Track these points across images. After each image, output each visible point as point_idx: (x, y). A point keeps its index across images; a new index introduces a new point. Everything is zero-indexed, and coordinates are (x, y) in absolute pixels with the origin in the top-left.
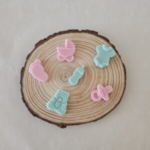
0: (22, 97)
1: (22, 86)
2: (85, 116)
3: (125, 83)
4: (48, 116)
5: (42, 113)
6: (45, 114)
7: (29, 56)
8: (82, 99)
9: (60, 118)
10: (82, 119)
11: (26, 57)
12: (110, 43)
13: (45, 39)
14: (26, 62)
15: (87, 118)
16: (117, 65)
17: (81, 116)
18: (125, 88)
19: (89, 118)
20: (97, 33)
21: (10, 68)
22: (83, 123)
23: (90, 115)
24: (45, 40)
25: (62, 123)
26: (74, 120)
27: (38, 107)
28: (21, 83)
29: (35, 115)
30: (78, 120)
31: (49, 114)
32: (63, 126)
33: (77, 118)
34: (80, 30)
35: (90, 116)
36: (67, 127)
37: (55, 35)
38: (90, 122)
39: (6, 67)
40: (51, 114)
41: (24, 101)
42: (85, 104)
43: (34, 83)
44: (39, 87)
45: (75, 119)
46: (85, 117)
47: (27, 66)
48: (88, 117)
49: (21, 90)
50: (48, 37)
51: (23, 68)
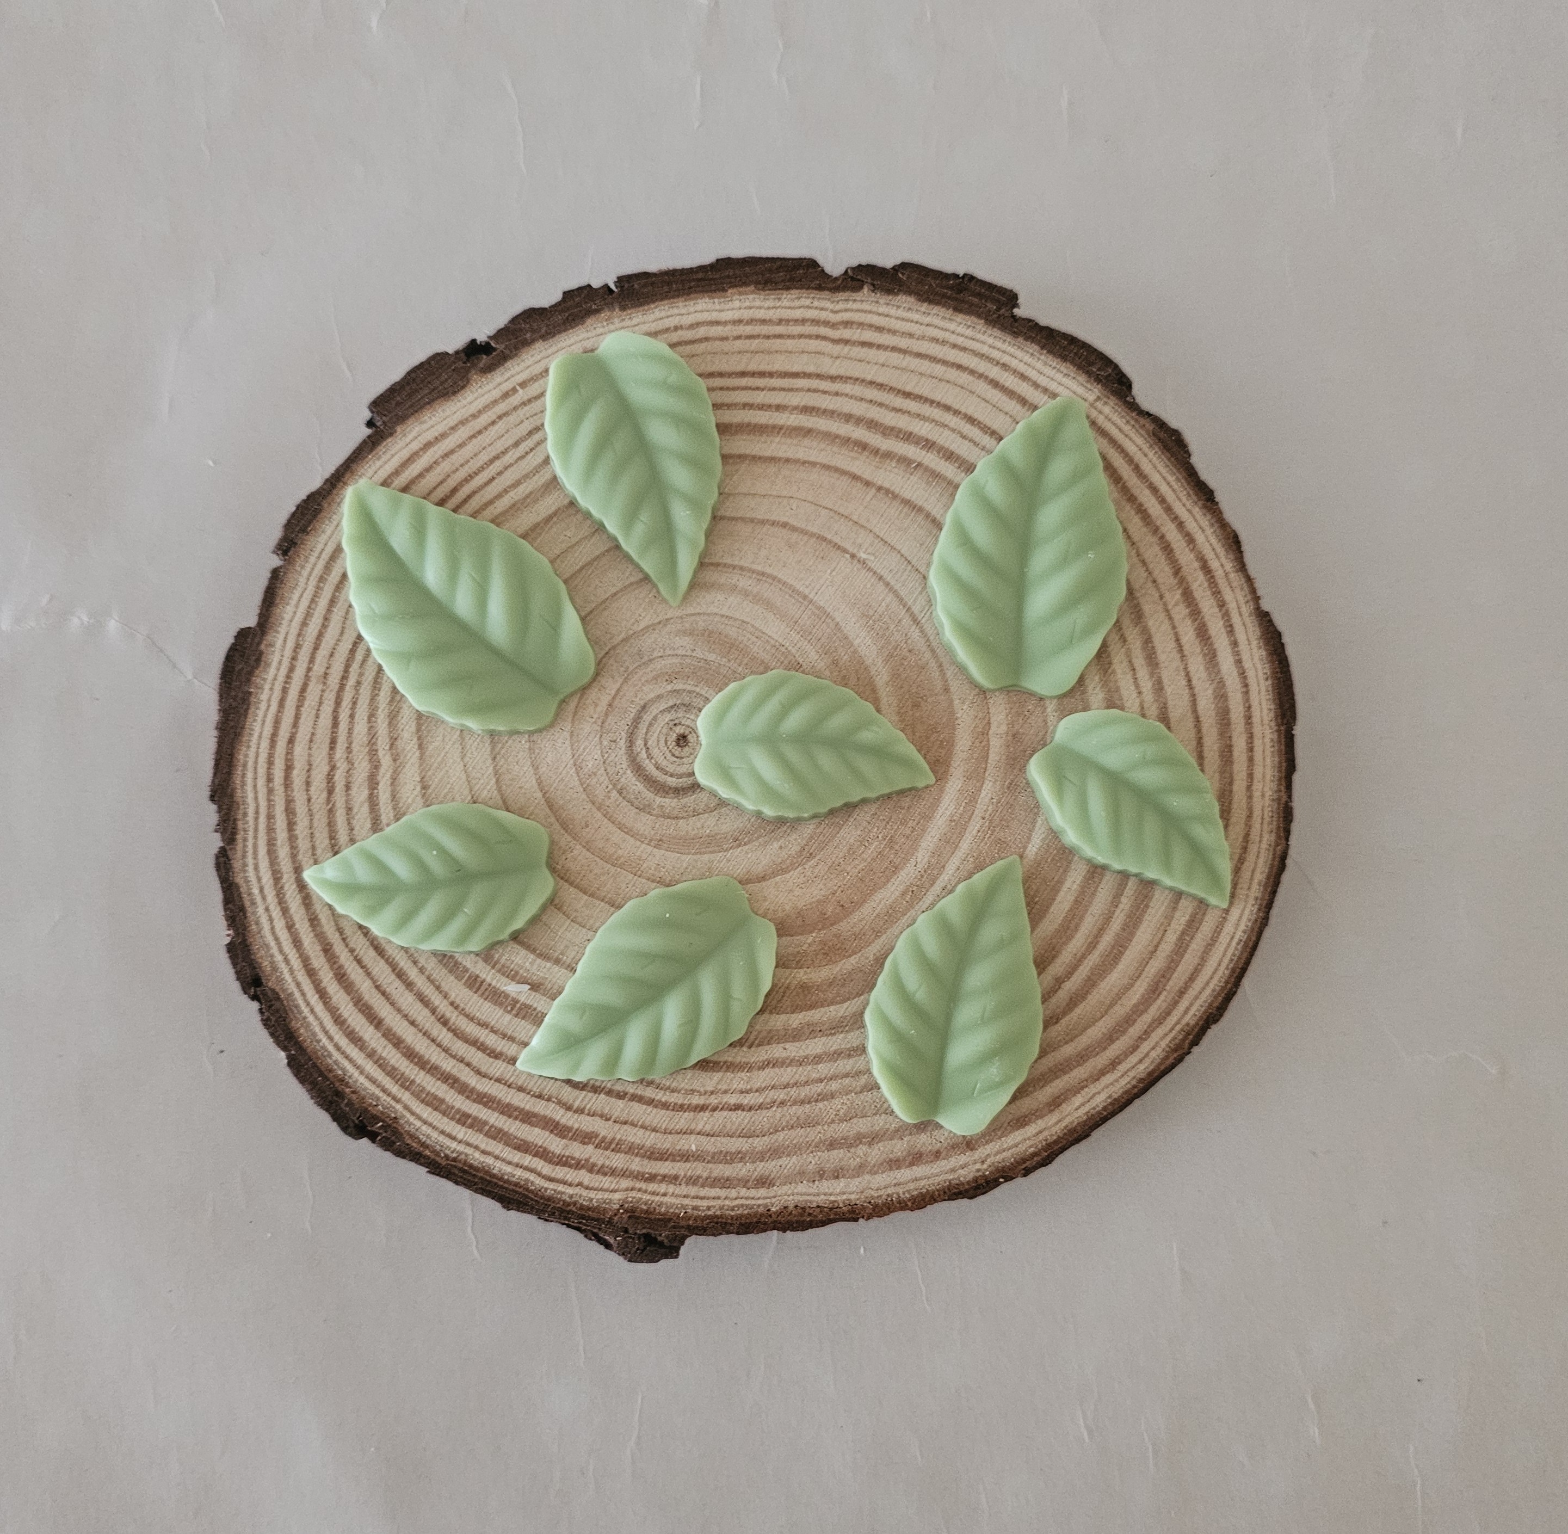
0: (222, 934)
1: (228, 827)
2: (872, 1139)
3: (1286, 815)
4: (497, 1134)
5: (435, 1103)
6: (464, 1119)
7: (307, 516)
9: (618, 1161)
10: (838, 1173)
11: (276, 534)
12: (1133, 407)
13: (474, 350)
15: (894, 1164)
16: (1203, 633)
17: (832, 1145)
19: (916, 1158)
20: (1011, 298)
21: (113, 625)
22: (851, 1214)
24: (479, 355)
25: (634, 1214)
26: (764, 1182)
28: (223, 793)
29: (359, 1121)
30: (801, 1175)
31: (507, 1110)
32: (649, 1238)
33: (789, 1163)
34: (834, 266)
36: (692, 1246)
37: (579, 304)
38: (921, 1201)
39: (79, 620)
40: (527, 1117)
41: (252, 981)
43: (360, 795)
45: (768, 1168)
48: (900, 1148)
49: (224, 865)
50: (501, 334)
51: (243, 634)
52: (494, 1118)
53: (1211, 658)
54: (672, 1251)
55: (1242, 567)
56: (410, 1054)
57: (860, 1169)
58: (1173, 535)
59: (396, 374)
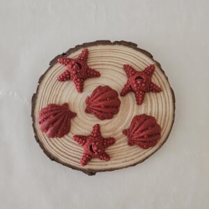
0: (34, 134)
1: (34, 120)
2: (120, 159)
3: (174, 115)
4: (71, 160)
5: (63, 156)
6: (67, 158)
7: (42, 78)
10: (116, 164)
11: (38, 81)
12: (153, 60)
13: (64, 54)
14: (38, 86)
15: (123, 162)
18: (173, 122)
19: (126, 161)
20: (136, 45)
21: (15, 94)
22: (118, 169)
23: (127, 157)
25: (90, 170)
27: (57, 148)
28: (33, 116)
29: (53, 159)
30: (111, 164)
31: (72, 157)
32: (91, 172)
34: (112, 41)
35: (127, 159)
37: (78, 48)
38: (127, 167)
39: (11, 93)
40: (75, 157)
41: (38, 141)
46: (121, 161)
47: (41, 91)
48: (124, 160)
49: (33, 125)
50: (68, 52)
51: (34, 94)
52: (70, 157)
54: (94, 174)
55: (168, 81)
56: (60, 150)
57: (119, 163)
58: (159, 78)
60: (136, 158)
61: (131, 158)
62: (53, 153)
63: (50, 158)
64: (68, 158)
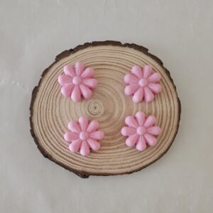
0: (30, 128)
1: (32, 114)
2: (116, 165)
3: (178, 126)
4: (65, 159)
5: (57, 154)
6: (60, 156)
7: (46, 71)
8: (115, 141)
9: (81, 164)
10: (111, 169)
11: (41, 73)
12: (163, 67)
14: (41, 80)
15: (119, 168)
16: (169, 100)
17: (111, 165)
18: (176, 133)
19: (122, 168)
20: (147, 50)
21: (18, 84)
22: (113, 174)
23: (123, 164)
24: (72, 51)
25: (83, 172)
26: (101, 169)
27: (53, 145)
28: (31, 109)
29: (47, 156)
30: (106, 169)
31: (67, 156)
32: (85, 175)
33: (104, 167)
34: (123, 43)
35: (123, 166)
36: (90, 177)
37: (87, 45)
38: (122, 174)
39: (13, 82)
40: (70, 157)
41: (33, 135)
42: (118, 148)
43: (50, 111)
44: (56, 117)
45: (102, 167)
46: (117, 167)
47: (43, 85)
48: (120, 166)
49: (31, 119)
50: (75, 48)
51: (36, 87)
52: (65, 157)
53: (170, 103)
54: (87, 177)
55: (176, 91)
56: (54, 147)
57: (115, 169)
58: (166, 85)
59: (60, 53)
60: (133, 166)
61: (127, 165)
62: (47, 149)
63: (44, 155)
64: (62, 157)
